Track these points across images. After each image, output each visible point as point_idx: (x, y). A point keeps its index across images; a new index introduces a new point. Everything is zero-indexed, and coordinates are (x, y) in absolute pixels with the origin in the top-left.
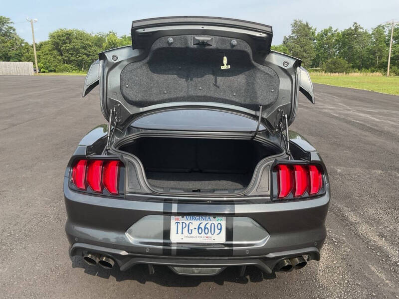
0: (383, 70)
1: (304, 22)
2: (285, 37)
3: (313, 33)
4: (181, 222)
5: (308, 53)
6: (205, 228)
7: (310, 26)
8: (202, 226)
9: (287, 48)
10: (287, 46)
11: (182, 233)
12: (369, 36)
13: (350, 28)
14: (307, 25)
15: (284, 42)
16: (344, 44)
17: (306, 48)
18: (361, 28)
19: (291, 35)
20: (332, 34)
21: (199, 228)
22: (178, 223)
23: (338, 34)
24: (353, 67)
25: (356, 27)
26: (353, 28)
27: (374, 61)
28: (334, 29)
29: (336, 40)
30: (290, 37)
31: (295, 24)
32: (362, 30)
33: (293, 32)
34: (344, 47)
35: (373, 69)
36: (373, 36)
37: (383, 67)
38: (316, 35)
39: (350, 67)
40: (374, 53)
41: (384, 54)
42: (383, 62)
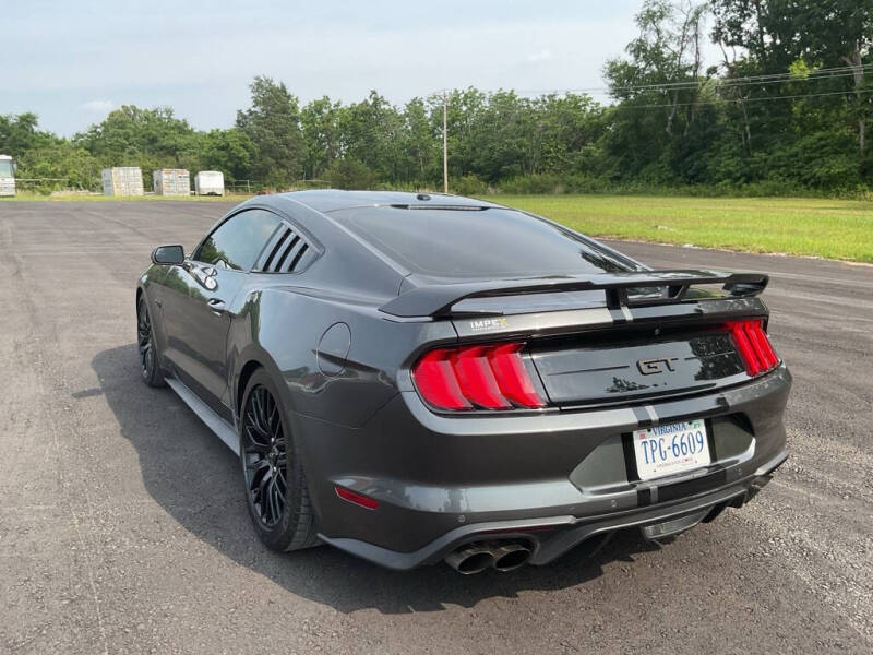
0: (434, 183)
1: (277, 84)
2: (240, 111)
3: (294, 107)
4: (648, 440)
5: (293, 148)
6: (682, 444)
7: (289, 91)
8: (677, 442)
9: (247, 136)
10: (247, 133)
11: (654, 461)
12: (401, 119)
13: (366, 101)
14: (283, 90)
15: (238, 122)
16: (356, 133)
17: (288, 137)
18: (385, 103)
19: (253, 109)
20: (331, 112)
21: (674, 446)
22: (645, 443)
23: (342, 111)
24: (381, 179)
25: (376, 99)
26: (371, 102)
27: (416, 169)
28: (333, 102)
29: (341, 124)
30: (251, 113)
31: (259, 85)
32: (387, 107)
33: (257, 103)
34: (357, 139)
35: (416, 182)
36: (407, 119)
37: (435, 181)
38: (300, 111)
39: (376, 179)
40: (414, 153)
41: (431, 155)
42: (433, 170)
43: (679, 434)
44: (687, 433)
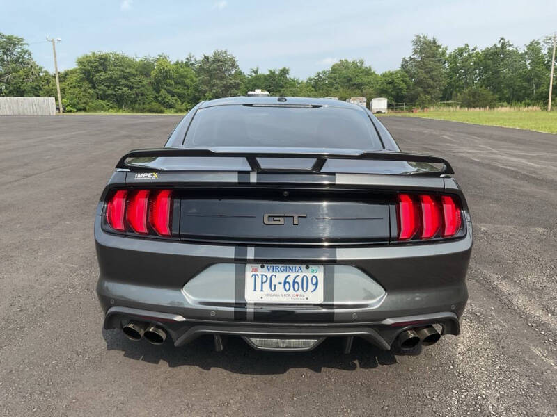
0: (542, 102)
1: (430, 39)
2: (404, 58)
3: (443, 54)
4: (259, 274)
5: (436, 81)
6: (294, 283)
7: (438, 43)
8: (290, 280)
9: (406, 74)
10: (407, 72)
11: (262, 290)
12: (522, 56)
13: (495, 45)
14: (434, 42)
15: (402, 65)
16: (486, 69)
17: (434, 73)
18: (510, 46)
19: (412, 57)
20: (469, 55)
21: (285, 282)
22: (255, 275)
23: (477, 53)
24: (500, 100)
25: (503, 44)
26: (499, 45)
27: (528, 92)
28: (471, 48)
29: (475, 63)
30: (411, 59)
31: (418, 40)
32: (511, 48)
33: (415, 52)
34: (486, 73)
35: (528, 101)
36: (526, 56)
37: (542, 100)
38: (448, 56)
39: (495, 100)
40: (529, 80)
41: (543, 81)
42: (542, 92)
43: (293, 275)
44: (301, 275)
